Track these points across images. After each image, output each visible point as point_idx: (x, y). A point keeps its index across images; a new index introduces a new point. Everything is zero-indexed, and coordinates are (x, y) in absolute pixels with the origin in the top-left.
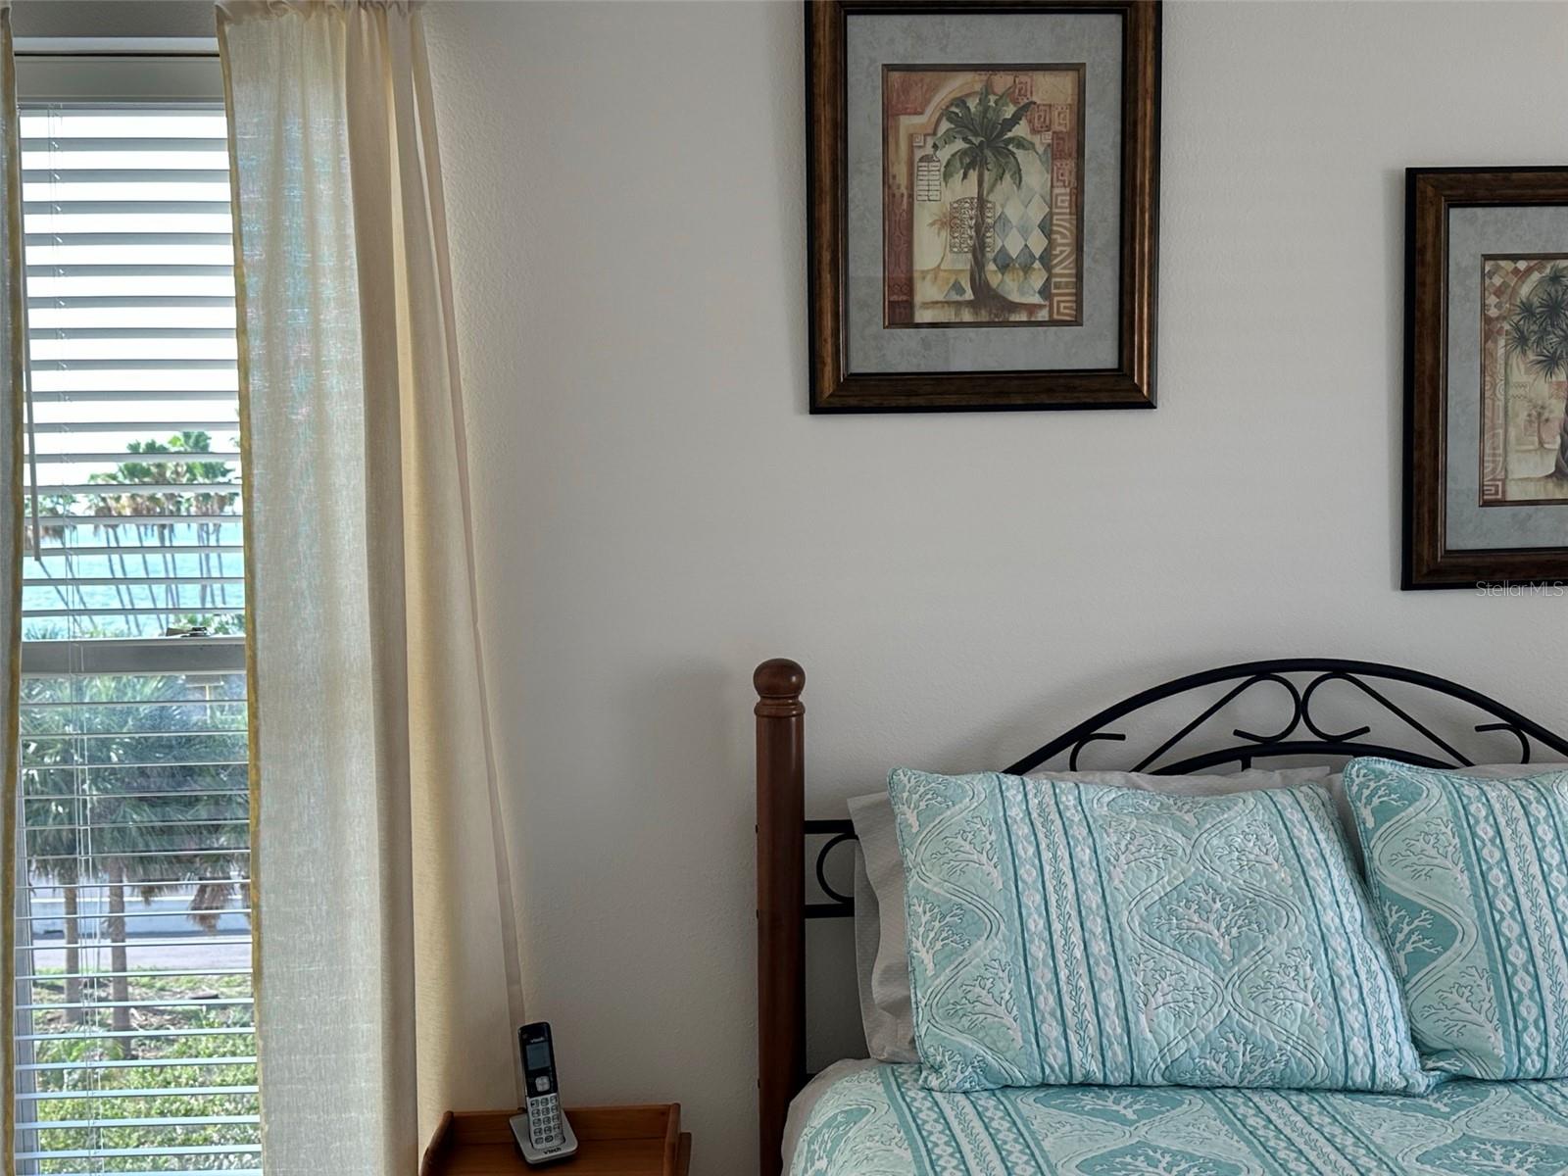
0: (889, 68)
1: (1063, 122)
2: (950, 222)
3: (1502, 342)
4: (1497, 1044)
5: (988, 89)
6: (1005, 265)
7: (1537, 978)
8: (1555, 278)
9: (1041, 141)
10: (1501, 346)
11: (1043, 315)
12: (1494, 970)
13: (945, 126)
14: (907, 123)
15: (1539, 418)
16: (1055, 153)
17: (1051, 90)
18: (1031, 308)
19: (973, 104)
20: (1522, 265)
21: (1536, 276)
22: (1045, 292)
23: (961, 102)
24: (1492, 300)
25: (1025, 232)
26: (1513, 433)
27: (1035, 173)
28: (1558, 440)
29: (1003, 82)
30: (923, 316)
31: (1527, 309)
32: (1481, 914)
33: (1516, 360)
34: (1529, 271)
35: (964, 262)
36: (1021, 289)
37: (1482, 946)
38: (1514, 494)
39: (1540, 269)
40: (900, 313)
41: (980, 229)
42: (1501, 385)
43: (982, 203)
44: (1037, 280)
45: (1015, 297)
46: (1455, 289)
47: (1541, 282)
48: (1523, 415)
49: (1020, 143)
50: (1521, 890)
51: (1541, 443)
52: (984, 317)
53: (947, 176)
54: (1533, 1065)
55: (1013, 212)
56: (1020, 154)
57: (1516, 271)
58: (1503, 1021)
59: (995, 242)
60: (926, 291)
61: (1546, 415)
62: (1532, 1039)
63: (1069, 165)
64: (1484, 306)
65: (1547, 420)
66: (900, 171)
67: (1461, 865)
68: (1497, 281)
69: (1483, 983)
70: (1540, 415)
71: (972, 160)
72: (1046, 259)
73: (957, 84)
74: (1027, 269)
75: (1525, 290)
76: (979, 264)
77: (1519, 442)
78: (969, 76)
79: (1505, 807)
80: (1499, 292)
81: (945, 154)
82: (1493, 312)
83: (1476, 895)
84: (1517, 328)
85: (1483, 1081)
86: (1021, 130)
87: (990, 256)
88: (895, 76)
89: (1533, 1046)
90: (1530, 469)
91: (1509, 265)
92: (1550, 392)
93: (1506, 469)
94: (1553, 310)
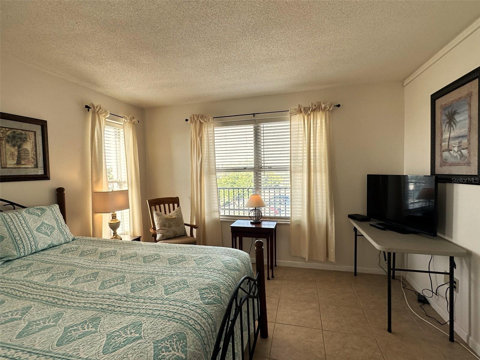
3: (4, 141)
4: (15, 253)
7: (22, 241)
8: (14, 132)
12: (13, 242)
15: (12, 154)
20: (7, 129)
21: (10, 131)
26: (7, 156)
28: (17, 158)
31: (9, 136)
32: (9, 233)
33: (7, 144)
34: (9, 130)
37: (10, 238)
38: (8, 166)
39: (11, 130)
42: (4, 149)
47: (11, 132)
48: (9, 154)
50: (17, 228)
51: (13, 158)
54: (23, 254)
57: (6, 130)
58: (16, 249)
61: (14, 154)
62: (22, 250)
65: (14, 155)
67: (4, 226)
69: (11, 244)
70: (13, 154)
75: (8, 133)
77: (9, 158)
79: (13, 216)
83: (8, 230)
84: (6, 139)
85: (13, 260)
89: (22, 251)
90: (11, 162)
91: (4, 129)
92: (14, 150)
93: (6, 162)
94: (14, 137)
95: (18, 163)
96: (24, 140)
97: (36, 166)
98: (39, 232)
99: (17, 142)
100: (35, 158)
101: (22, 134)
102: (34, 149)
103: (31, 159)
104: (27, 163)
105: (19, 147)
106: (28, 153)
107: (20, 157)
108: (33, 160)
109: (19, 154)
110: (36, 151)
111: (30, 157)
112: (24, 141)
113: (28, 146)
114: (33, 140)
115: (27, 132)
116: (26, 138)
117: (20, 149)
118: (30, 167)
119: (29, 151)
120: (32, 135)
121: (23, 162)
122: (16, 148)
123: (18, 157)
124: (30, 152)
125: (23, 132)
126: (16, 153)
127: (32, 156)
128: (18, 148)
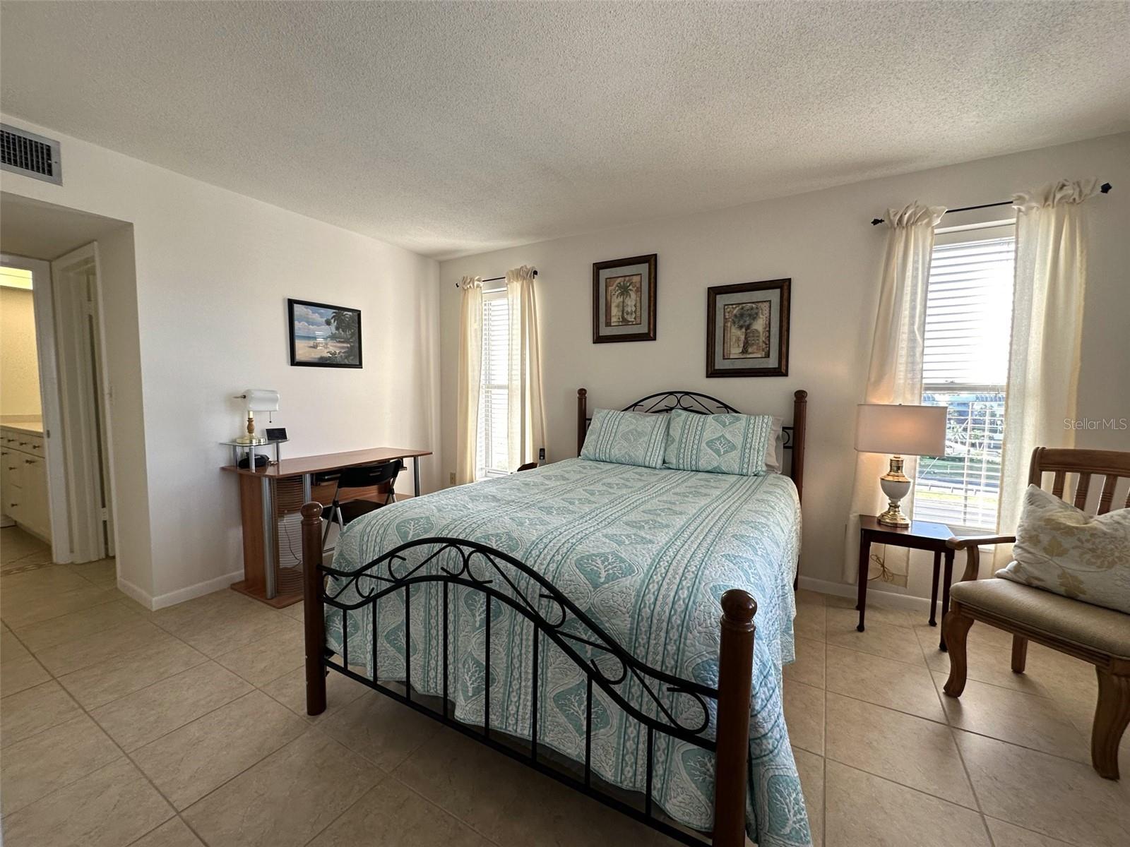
0: (606, 279)
1: (638, 285)
2: (618, 306)
5: (625, 280)
6: (628, 314)
8: (742, 308)
9: (634, 289)
10: (729, 324)
11: (634, 323)
13: (617, 288)
14: (610, 288)
15: (738, 339)
16: (637, 291)
17: (636, 279)
18: (633, 322)
19: (622, 283)
20: (734, 306)
21: (737, 308)
22: (635, 318)
23: (620, 283)
24: (727, 314)
25: (631, 307)
26: (732, 343)
27: (633, 295)
28: (742, 345)
29: (627, 278)
30: (612, 324)
31: (735, 316)
33: (733, 327)
35: (620, 314)
36: (630, 318)
38: (732, 357)
39: (739, 307)
40: (608, 324)
41: (623, 307)
42: (729, 333)
43: (623, 302)
44: (634, 316)
45: (630, 320)
46: (717, 312)
47: (739, 309)
48: (734, 340)
49: (631, 290)
51: (739, 345)
52: (624, 324)
53: (617, 297)
55: (629, 303)
56: (630, 292)
57: (733, 308)
58: (677, 459)
59: (626, 309)
60: (614, 319)
63: (639, 293)
64: (724, 316)
65: (740, 340)
66: (609, 298)
68: (728, 310)
71: (622, 294)
72: (635, 312)
73: (618, 280)
74: (632, 314)
75: (735, 312)
76: (623, 313)
77: (733, 345)
78: (620, 278)
80: (729, 313)
81: (617, 294)
82: (727, 317)
84: (733, 320)
85: (670, 468)
86: (631, 287)
87: (625, 311)
88: (608, 280)
90: (735, 351)
91: (731, 306)
92: (740, 334)
93: (730, 351)
94: (742, 315)
95: (745, 351)
96: (754, 317)
97: (768, 355)
98: (709, 446)
99: (745, 321)
100: (768, 343)
101: (752, 309)
102: (768, 329)
103: (761, 344)
104: (755, 351)
105: (748, 328)
106: (758, 336)
107: (747, 342)
108: (764, 346)
109: (746, 338)
110: (769, 331)
111: (761, 340)
112: (754, 319)
113: (759, 325)
114: (768, 315)
115: (760, 304)
116: (757, 314)
117: (749, 331)
118: (760, 356)
119: (759, 333)
120: (765, 306)
121: (750, 350)
122: (744, 330)
123: (744, 343)
124: (761, 333)
125: (754, 306)
126: (743, 338)
127: (764, 339)
128: (746, 330)
